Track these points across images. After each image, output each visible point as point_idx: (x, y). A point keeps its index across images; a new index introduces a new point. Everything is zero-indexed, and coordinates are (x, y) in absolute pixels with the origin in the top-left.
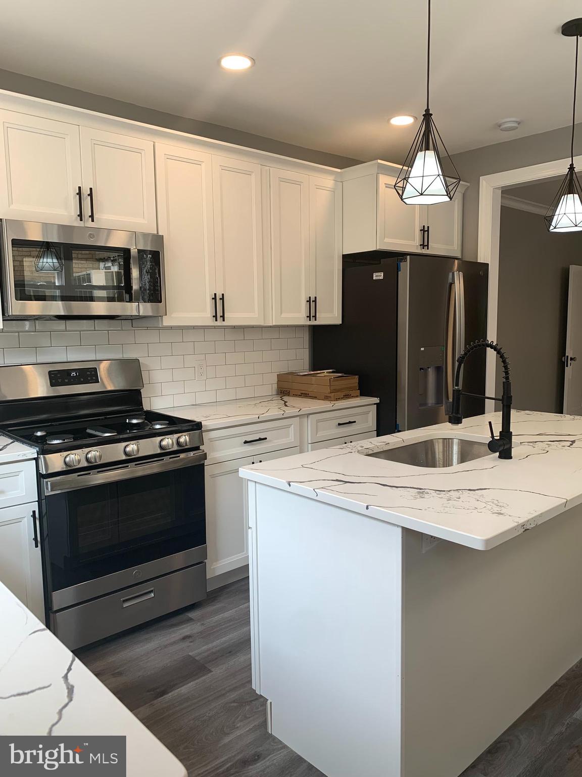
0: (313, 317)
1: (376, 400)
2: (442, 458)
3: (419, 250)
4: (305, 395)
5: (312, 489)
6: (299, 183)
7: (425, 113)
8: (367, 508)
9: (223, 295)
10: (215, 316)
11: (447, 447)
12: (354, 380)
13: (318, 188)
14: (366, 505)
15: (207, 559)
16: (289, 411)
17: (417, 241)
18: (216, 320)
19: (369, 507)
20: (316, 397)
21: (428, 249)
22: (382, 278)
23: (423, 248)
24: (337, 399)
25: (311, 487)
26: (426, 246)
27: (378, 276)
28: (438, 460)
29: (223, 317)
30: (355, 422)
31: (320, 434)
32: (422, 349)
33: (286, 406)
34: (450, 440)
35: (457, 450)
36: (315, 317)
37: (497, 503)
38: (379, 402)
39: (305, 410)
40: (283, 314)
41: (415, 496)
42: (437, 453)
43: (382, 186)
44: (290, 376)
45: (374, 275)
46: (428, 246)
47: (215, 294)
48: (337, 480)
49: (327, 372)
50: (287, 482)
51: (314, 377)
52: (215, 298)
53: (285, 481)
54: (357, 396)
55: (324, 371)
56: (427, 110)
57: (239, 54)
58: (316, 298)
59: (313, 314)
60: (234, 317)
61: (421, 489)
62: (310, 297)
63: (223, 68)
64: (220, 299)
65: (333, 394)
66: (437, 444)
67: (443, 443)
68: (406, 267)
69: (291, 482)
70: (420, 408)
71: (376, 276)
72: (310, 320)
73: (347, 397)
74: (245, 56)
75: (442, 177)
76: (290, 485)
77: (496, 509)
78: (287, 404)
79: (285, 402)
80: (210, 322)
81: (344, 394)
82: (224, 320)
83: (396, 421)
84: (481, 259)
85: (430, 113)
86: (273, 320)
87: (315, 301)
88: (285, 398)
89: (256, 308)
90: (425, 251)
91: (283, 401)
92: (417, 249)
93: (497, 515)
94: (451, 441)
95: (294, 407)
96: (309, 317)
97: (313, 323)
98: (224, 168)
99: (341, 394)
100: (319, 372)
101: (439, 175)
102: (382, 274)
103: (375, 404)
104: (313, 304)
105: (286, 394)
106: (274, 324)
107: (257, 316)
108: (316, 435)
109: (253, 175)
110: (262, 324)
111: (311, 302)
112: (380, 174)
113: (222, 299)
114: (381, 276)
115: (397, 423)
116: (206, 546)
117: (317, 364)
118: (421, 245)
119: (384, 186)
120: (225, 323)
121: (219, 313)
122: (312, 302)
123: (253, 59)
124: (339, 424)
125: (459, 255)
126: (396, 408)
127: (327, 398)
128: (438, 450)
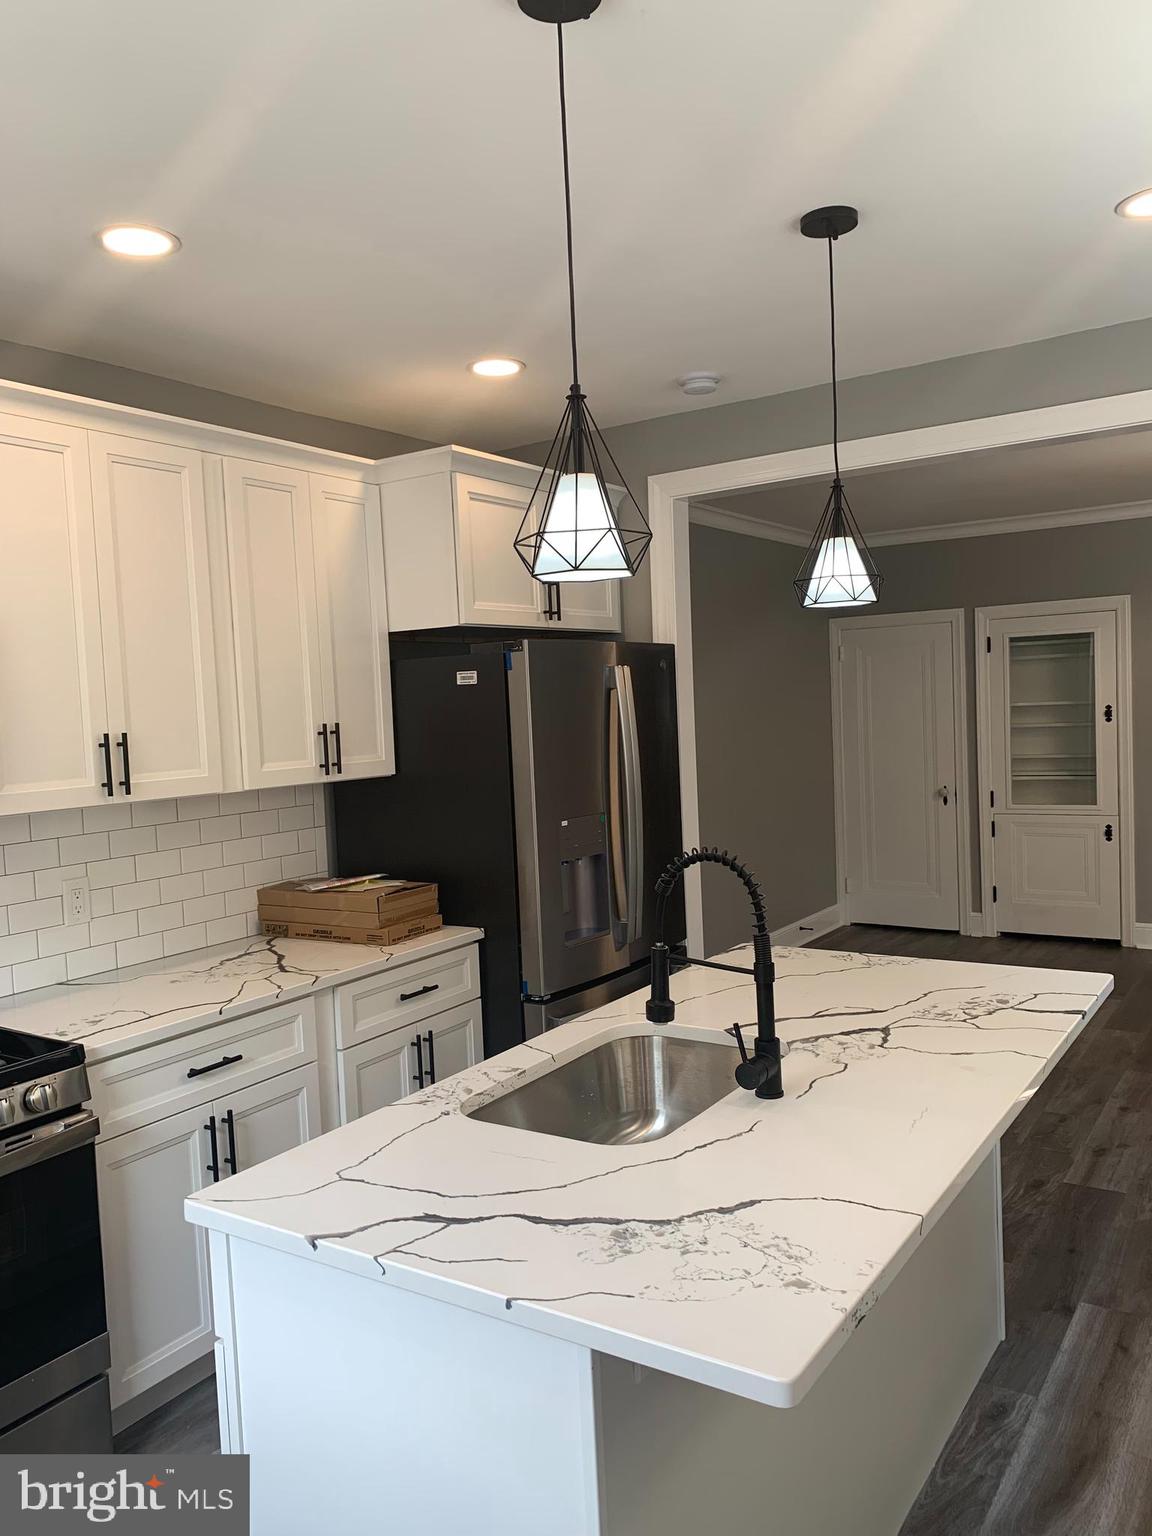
0: (333, 765)
1: (478, 933)
2: (630, 1080)
3: (543, 623)
4: (323, 935)
5: (372, 1258)
6: (286, 489)
7: (569, 393)
8: (508, 1305)
9: (124, 736)
10: (108, 785)
11: (640, 1054)
12: (430, 894)
13: (330, 497)
14: (506, 1298)
15: (110, 1366)
16: (292, 983)
17: (539, 604)
18: (111, 794)
19: (513, 1303)
20: (349, 939)
21: (559, 619)
22: (474, 681)
23: (551, 619)
24: (395, 941)
25: (370, 1253)
26: (555, 613)
27: (467, 678)
28: (623, 1084)
29: (126, 784)
30: (436, 987)
31: (362, 1026)
32: (565, 823)
33: (282, 969)
34: (646, 1039)
35: (660, 1060)
36: (338, 764)
37: (786, 1248)
38: (482, 936)
39: (328, 978)
40: (266, 765)
41: (611, 1248)
42: (622, 1071)
43: (462, 497)
44: (288, 895)
45: (458, 676)
46: (558, 613)
47: (106, 736)
48: (428, 1218)
49: (370, 881)
50: (306, 1237)
51: (341, 896)
52: (106, 745)
53: (302, 1236)
54: (438, 928)
55: (364, 878)
56: (575, 387)
57: (145, 226)
58: (337, 725)
59: (332, 759)
60: (153, 780)
61: (618, 1222)
62: (325, 726)
63: (105, 250)
64: (119, 744)
65: (386, 930)
66: (620, 1050)
67: (633, 1046)
68: (521, 661)
69: (317, 1238)
70: (567, 944)
71: (463, 678)
72: (327, 773)
73: (415, 932)
74: (159, 230)
75: (615, 532)
76: (315, 1246)
77: (790, 1269)
78: (284, 963)
79: (281, 958)
80: (98, 798)
81: (409, 926)
82: (128, 792)
83: (521, 976)
84: (659, 638)
85: (582, 393)
86: (244, 780)
87: (336, 732)
88: (281, 945)
89: (204, 758)
90: (554, 624)
91: (275, 953)
92: (538, 620)
93: (795, 1289)
94: (649, 1041)
95: (300, 971)
96: (325, 766)
97: (335, 777)
98: (116, 460)
99: (404, 928)
100: (352, 881)
101: (610, 529)
102: (475, 674)
103: (475, 942)
104: (332, 739)
105: (279, 933)
106: (247, 788)
107: (206, 775)
108: (355, 1028)
109: (185, 473)
110: (219, 790)
111: (328, 733)
112: (458, 474)
113: (124, 744)
114: (472, 678)
115: (524, 980)
116: (108, 1339)
117: (346, 864)
118: (545, 612)
119: (468, 496)
120: (131, 798)
121: (117, 776)
122: (330, 736)
123: (177, 239)
124: (404, 997)
125: (616, 628)
126: (520, 949)
127: (372, 940)
128: (623, 1064)
